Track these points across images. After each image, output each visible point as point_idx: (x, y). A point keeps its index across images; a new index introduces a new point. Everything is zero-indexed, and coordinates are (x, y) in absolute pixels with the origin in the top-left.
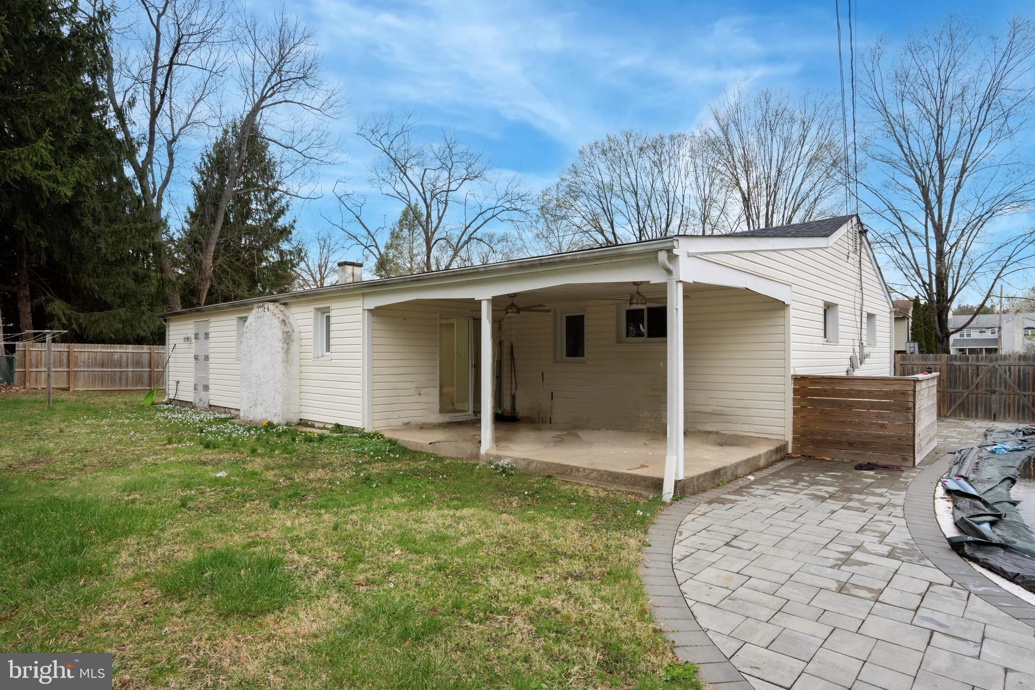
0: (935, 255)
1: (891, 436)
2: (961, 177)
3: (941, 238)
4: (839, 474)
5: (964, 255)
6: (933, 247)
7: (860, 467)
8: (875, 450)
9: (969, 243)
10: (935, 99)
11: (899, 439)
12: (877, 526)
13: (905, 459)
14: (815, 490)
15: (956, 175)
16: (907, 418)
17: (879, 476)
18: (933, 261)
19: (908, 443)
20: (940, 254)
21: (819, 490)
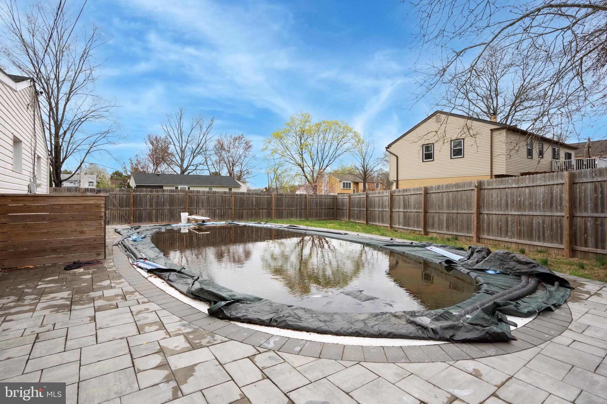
0: (54, 135)
1: (88, 239)
2: (70, 95)
3: (58, 127)
4: (57, 277)
5: (71, 137)
6: (53, 131)
7: (68, 268)
8: (75, 251)
9: (74, 131)
10: (55, 44)
11: (94, 240)
12: (146, 318)
13: (99, 254)
14: (49, 300)
15: (67, 93)
16: (100, 224)
17: (91, 271)
18: (53, 138)
19: (101, 242)
20: (57, 135)
21: (53, 299)
